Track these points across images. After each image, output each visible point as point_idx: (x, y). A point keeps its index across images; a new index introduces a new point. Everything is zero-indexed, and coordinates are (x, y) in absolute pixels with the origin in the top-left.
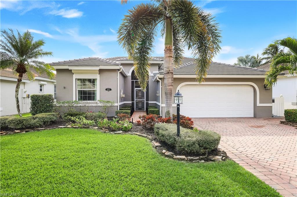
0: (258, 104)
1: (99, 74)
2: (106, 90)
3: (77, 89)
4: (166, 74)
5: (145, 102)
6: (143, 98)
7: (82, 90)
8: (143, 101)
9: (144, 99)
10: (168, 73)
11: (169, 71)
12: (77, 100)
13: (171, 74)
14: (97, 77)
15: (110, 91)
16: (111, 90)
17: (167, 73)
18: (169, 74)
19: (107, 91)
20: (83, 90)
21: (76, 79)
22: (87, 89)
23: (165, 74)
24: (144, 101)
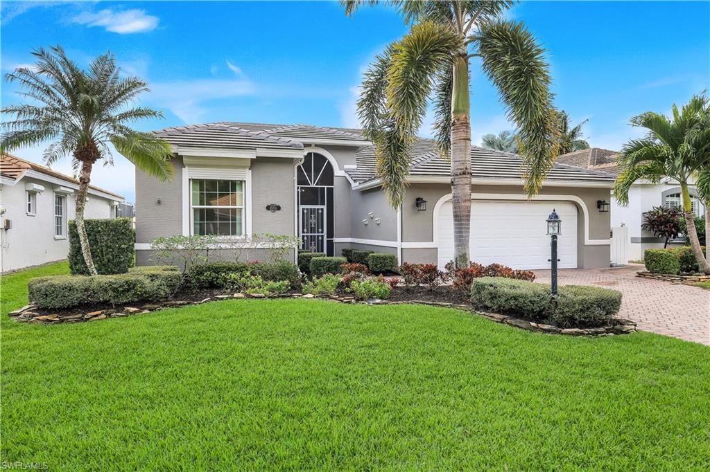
0: (588, 242)
1: (250, 169)
2: (268, 208)
3: (192, 206)
4: (461, 176)
5: (325, 239)
6: (320, 230)
7: (203, 209)
8: (320, 238)
9: (322, 232)
10: (464, 173)
11: (466, 169)
12: (192, 234)
13: (469, 176)
14: (247, 175)
15: (277, 212)
16: (279, 208)
17: (460, 174)
18: (465, 176)
19: (269, 212)
20: (207, 209)
21: (190, 179)
22: (218, 207)
23: (457, 175)
24: (322, 236)
